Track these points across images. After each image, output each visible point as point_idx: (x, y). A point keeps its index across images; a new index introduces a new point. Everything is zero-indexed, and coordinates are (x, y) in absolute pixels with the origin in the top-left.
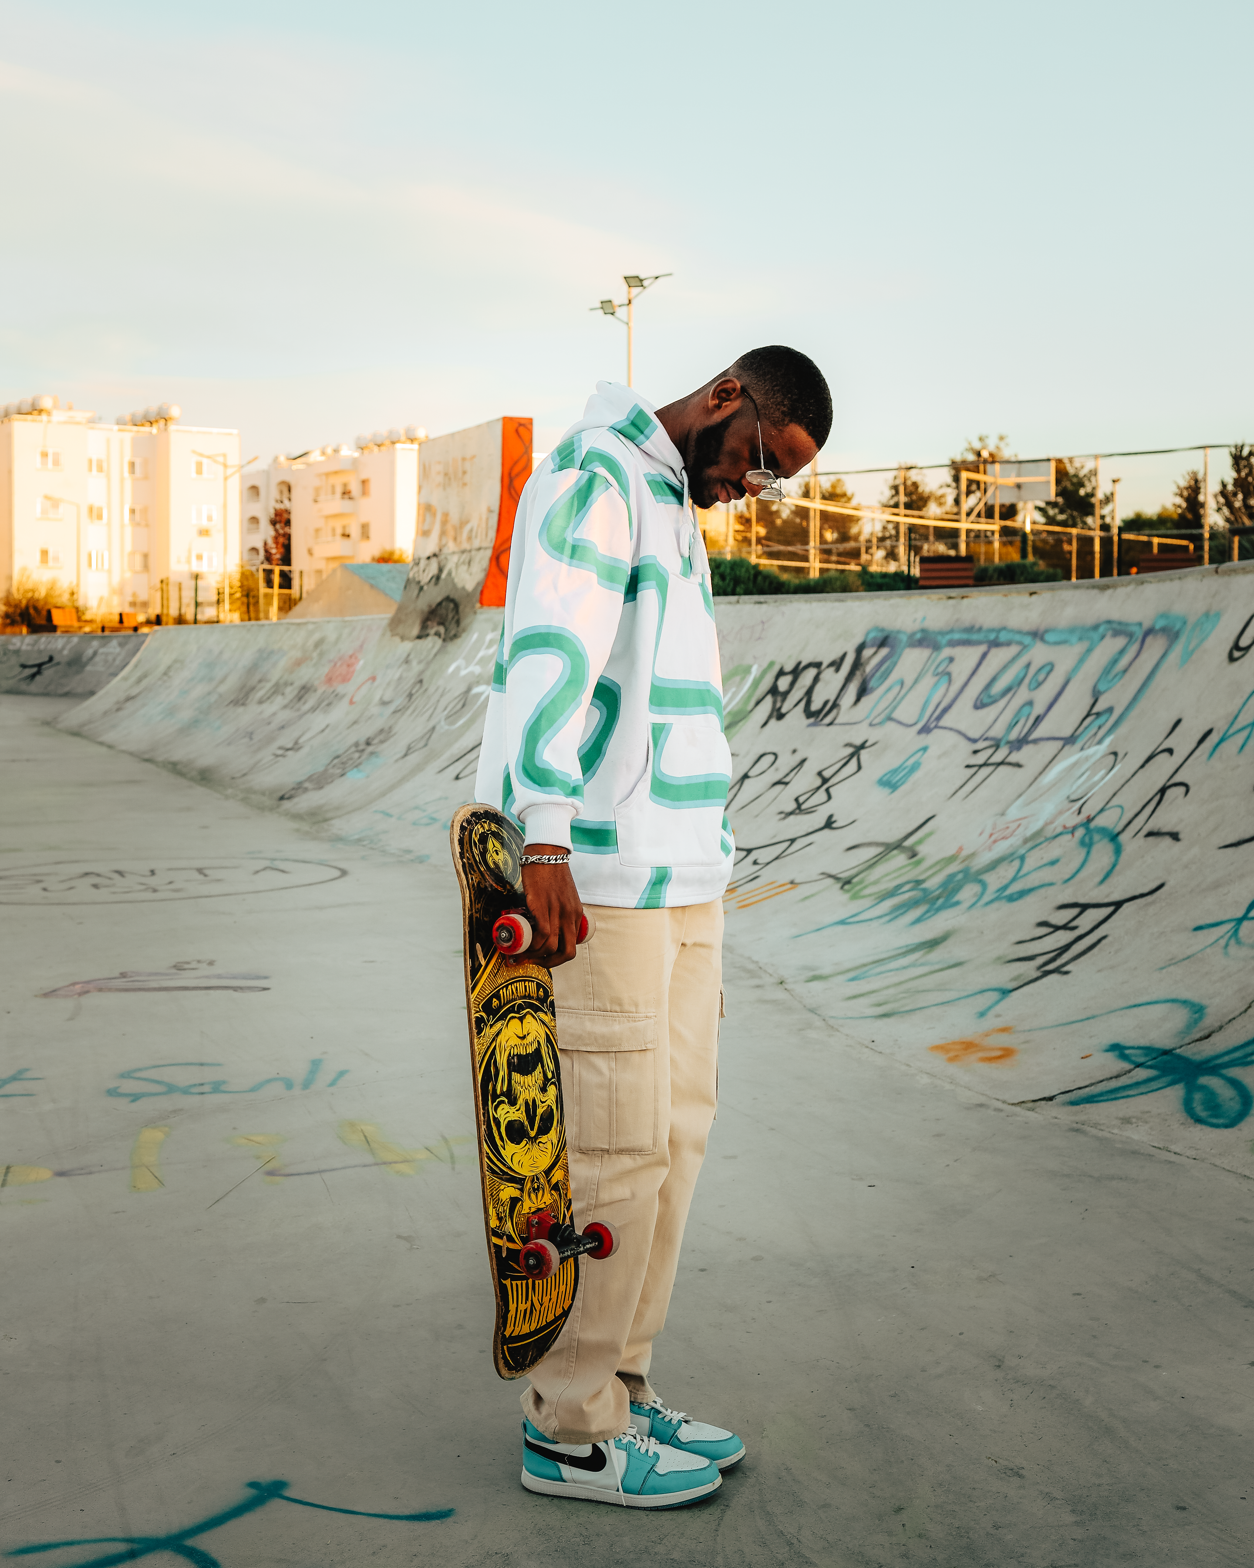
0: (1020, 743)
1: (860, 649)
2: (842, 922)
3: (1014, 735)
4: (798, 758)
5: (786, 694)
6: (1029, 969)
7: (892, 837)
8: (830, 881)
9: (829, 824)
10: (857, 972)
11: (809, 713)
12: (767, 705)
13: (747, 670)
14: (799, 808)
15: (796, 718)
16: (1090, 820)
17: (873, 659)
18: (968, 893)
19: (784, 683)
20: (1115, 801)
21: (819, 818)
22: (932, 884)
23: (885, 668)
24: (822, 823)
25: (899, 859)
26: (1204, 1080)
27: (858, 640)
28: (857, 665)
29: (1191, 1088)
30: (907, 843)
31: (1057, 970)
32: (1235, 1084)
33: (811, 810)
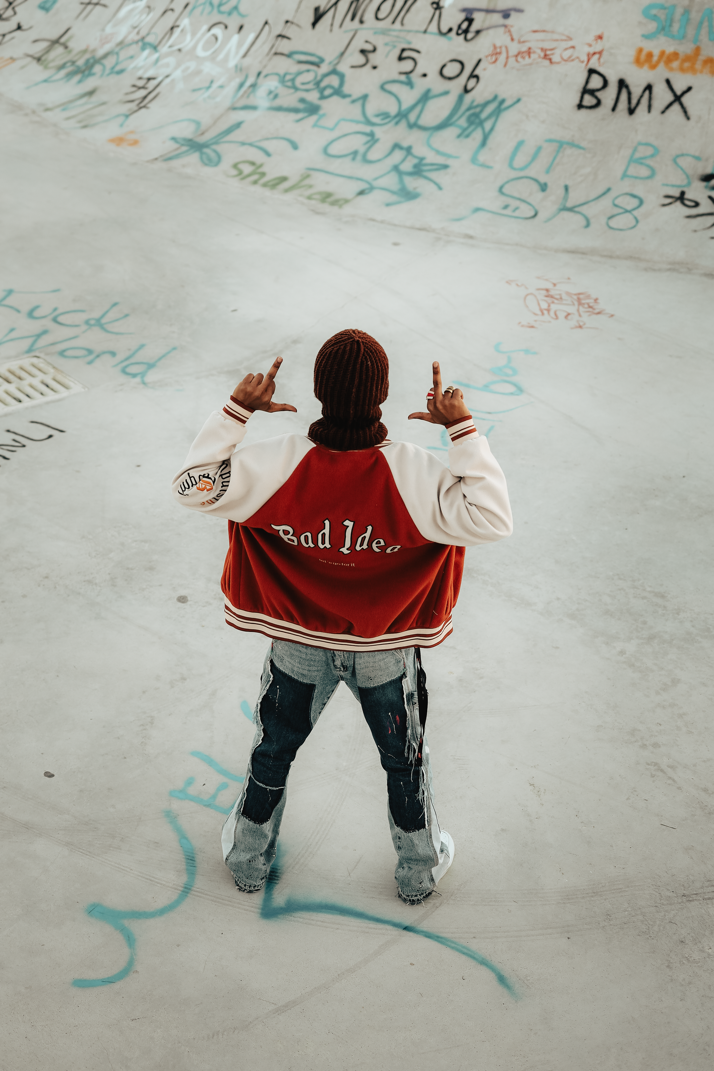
2: (45, 81)
6: (133, 106)
7: (54, 36)
8: (29, 59)
9: (19, 27)
10: (64, 106)
16: (143, 38)
18: (97, 69)
20: (153, 31)
21: (12, 24)
22: (81, 62)
24: (15, 26)
25: (59, 50)
26: (206, 150)
29: (202, 153)
30: (63, 40)
31: (144, 107)
32: (215, 151)
33: (7, 19)
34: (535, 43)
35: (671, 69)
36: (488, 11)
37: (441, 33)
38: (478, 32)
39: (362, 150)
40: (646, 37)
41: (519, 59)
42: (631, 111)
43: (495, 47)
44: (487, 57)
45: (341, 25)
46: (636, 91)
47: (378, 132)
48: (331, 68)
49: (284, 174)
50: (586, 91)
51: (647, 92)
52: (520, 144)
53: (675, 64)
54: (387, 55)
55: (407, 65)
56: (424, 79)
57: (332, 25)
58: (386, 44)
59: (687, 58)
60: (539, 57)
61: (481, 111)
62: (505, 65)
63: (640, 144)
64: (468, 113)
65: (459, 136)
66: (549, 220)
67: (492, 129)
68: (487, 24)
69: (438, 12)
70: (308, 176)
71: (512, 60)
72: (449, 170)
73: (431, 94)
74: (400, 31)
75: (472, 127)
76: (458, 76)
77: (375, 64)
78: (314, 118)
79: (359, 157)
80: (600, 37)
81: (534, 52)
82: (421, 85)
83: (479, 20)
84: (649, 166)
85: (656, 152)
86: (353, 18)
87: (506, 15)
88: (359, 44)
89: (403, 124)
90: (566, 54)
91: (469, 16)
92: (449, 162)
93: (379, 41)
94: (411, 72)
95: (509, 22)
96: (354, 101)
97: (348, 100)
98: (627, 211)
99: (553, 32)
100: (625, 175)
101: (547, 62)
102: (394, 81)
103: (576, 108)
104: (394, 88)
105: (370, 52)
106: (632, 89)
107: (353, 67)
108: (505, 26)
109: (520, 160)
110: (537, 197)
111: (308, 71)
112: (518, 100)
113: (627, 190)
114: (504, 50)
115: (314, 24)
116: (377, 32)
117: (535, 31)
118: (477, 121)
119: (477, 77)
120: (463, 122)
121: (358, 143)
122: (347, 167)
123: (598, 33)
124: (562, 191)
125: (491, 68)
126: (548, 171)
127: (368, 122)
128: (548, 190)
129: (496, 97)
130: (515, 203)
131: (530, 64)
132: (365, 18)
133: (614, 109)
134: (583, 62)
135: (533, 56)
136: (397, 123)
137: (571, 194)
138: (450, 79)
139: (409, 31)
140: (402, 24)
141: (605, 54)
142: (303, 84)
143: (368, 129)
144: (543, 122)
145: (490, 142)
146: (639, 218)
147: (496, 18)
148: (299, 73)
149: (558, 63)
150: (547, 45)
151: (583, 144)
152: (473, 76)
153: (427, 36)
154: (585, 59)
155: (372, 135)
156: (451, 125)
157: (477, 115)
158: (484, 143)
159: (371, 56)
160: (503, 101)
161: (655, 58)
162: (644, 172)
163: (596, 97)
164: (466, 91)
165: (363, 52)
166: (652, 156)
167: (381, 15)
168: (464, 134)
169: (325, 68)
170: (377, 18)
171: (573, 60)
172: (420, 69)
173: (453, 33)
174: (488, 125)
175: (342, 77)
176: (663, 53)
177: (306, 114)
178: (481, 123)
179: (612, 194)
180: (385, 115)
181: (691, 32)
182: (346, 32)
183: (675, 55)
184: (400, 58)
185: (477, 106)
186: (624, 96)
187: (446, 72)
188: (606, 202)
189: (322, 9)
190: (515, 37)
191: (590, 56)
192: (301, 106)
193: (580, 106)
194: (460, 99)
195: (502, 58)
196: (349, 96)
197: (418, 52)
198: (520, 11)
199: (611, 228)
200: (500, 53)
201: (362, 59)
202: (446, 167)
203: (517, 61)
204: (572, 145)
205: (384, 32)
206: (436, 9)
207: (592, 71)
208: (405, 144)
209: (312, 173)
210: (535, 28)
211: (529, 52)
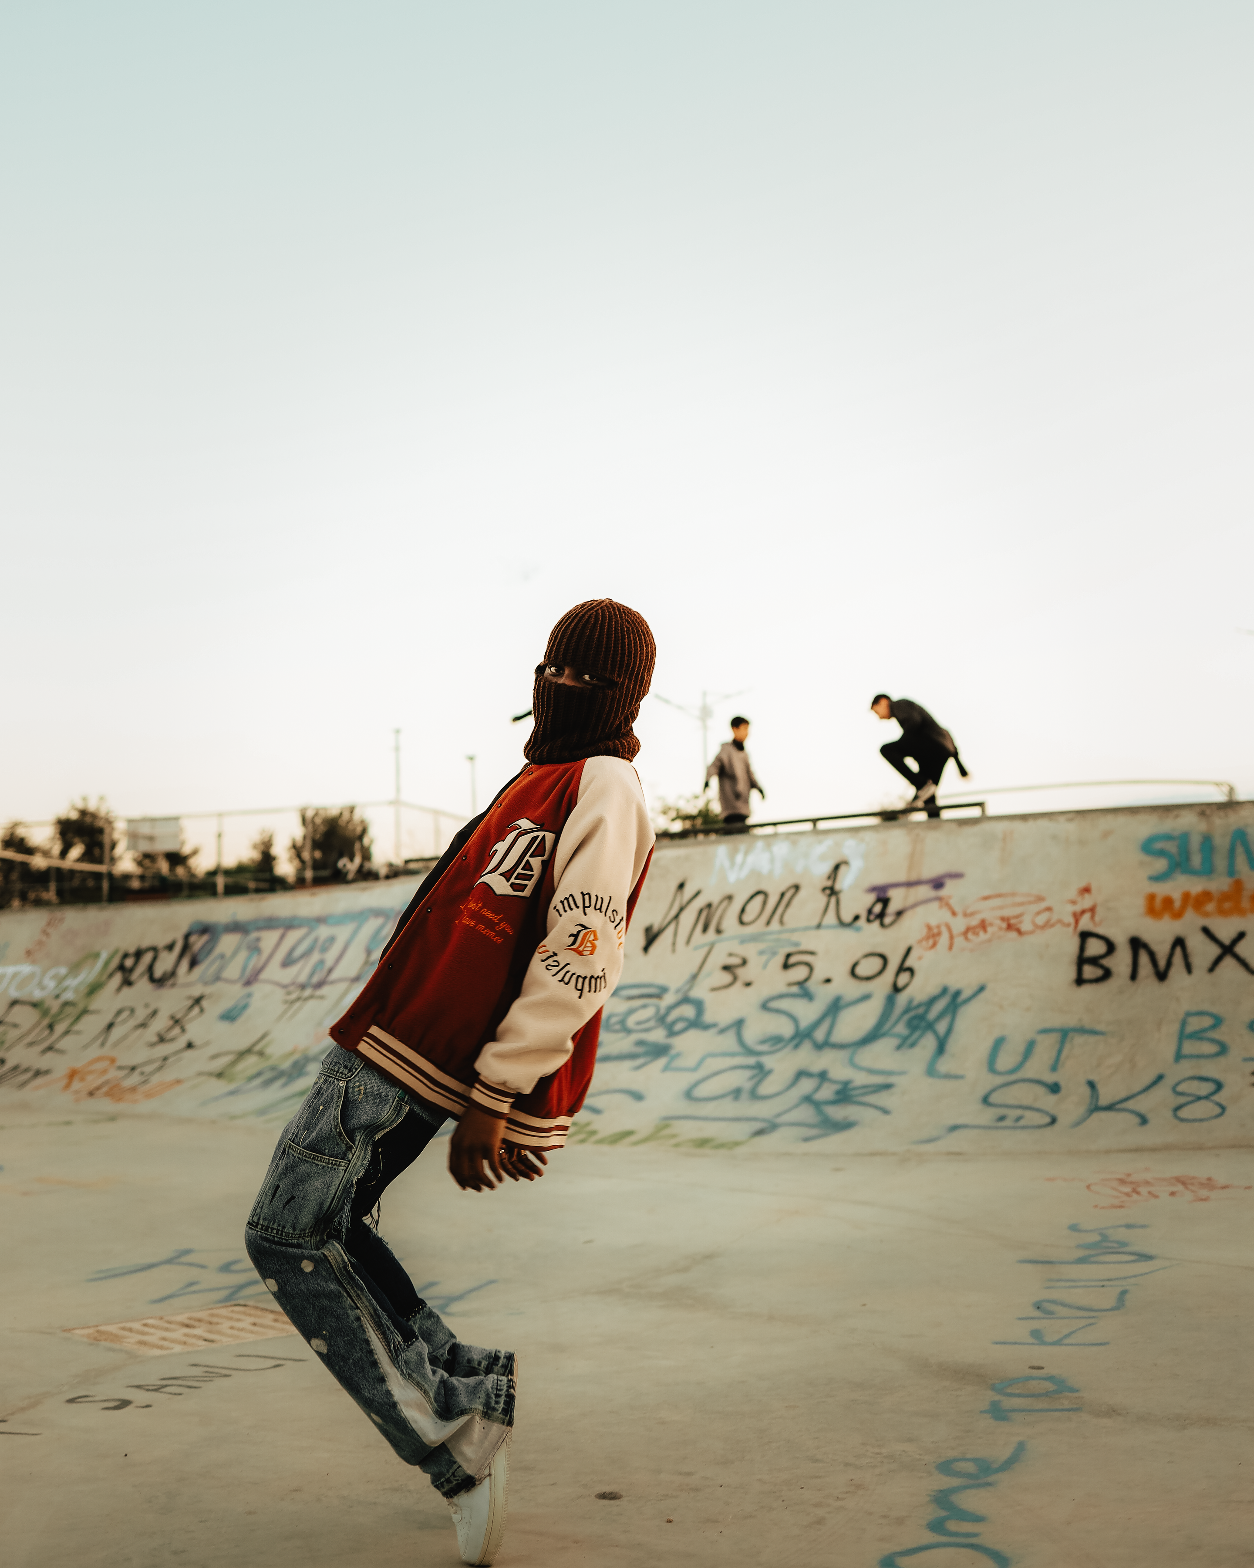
0: (320, 985)
1: (187, 937)
2: (231, 1093)
3: (315, 979)
4: (149, 1011)
5: (131, 970)
7: (242, 1047)
8: (205, 1077)
9: (190, 1046)
11: (152, 979)
12: (118, 978)
13: (97, 956)
14: (162, 1039)
15: (142, 985)
17: (198, 942)
19: (129, 963)
21: (182, 1042)
22: (285, 1067)
23: (209, 948)
24: (185, 1046)
25: (251, 1059)
27: (184, 929)
28: (186, 947)
30: (256, 1049)
33: (172, 1040)
34: (989, 912)
35: (1206, 915)
36: (909, 884)
37: (842, 924)
38: (899, 914)
39: (748, 1085)
40: (1157, 878)
41: (970, 935)
42: (1162, 976)
43: (929, 928)
44: (920, 942)
45: (688, 942)
46: (1162, 951)
47: (768, 1061)
48: (679, 996)
49: (628, 1127)
50: (1082, 960)
51: (1178, 951)
52: (999, 1043)
53: (1210, 907)
54: (765, 966)
55: (799, 973)
56: (828, 986)
57: (674, 944)
58: (761, 953)
59: (1225, 897)
60: (1000, 929)
61: (927, 1011)
62: (951, 947)
63: (1189, 1014)
64: (906, 1017)
65: (899, 1047)
66: (1078, 1123)
67: (949, 1031)
68: (911, 901)
69: (833, 900)
70: (667, 1126)
71: (959, 941)
72: (893, 1090)
73: (842, 1003)
74: (780, 932)
75: (917, 1034)
76: (880, 972)
77: (748, 980)
78: (662, 1062)
79: (745, 1095)
80: (1087, 890)
81: (991, 925)
82: (824, 995)
83: (897, 899)
84: (1213, 1041)
85: (1218, 1021)
86: (705, 929)
87: (938, 884)
88: (719, 957)
89: (807, 1046)
90: (1041, 920)
91: (882, 895)
92: (891, 1080)
93: (750, 951)
94: (806, 980)
95: (943, 893)
96: (722, 1031)
97: (713, 1031)
98: (1199, 1098)
99: (1013, 894)
100: (1179, 1056)
101: (1013, 935)
102: (781, 996)
103: (1074, 986)
104: (784, 1004)
105: (737, 966)
106: (1155, 947)
107: (714, 989)
108: (939, 899)
109: (1005, 1061)
110: (1048, 1101)
111: (644, 1006)
112: (982, 989)
113: (1191, 1073)
114: (944, 930)
115: (646, 949)
116: (743, 941)
117: (986, 898)
118: (923, 1024)
119: (911, 970)
120: (901, 1029)
121: (740, 1079)
122: (729, 1108)
123: (1083, 884)
124: (1087, 1091)
125: (929, 955)
126: (1054, 1068)
127: (750, 1052)
128: (1063, 1091)
129: (945, 991)
130: (1014, 1113)
131: (989, 941)
132: (725, 925)
133: (1134, 976)
134: (1068, 925)
135: (990, 929)
136: (796, 1046)
137: (1102, 1090)
138: (868, 979)
139: (793, 930)
140: (781, 922)
141: (1099, 911)
142: (639, 1023)
143: (752, 1061)
144: (1028, 1009)
145: (952, 1046)
146: (1224, 1103)
147: (924, 891)
148: (631, 1012)
149: (1031, 933)
150: (1007, 913)
151: (1100, 1027)
152: (902, 969)
153: (822, 932)
154: (1071, 920)
155: (759, 1067)
156: (883, 1035)
157: (922, 1017)
158: (941, 1048)
159: (740, 972)
160: (958, 993)
161: (1177, 904)
162: (1209, 1048)
163: (1102, 967)
164: (896, 989)
165: (726, 968)
166: (1214, 1027)
167: (747, 918)
168: (905, 1043)
169: (669, 999)
170: (742, 922)
171: (1053, 925)
172: (820, 974)
173: (862, 922)
174: (942, 1027)
175: (699, 1005)
176: (1186, 896)
177: (648, 1059)
178: (930, 1026)
179: (1169, 1082)
180: (776, 1041)
181: (1221, 863)
182: (697, 948)
183: (1206, 896)
184: (786, 966)
185: (919, 1006)
186: (1144, 959)
187: (860, 971)
188: (1162, 1093)
189: (656, 928)
190: (957, 909)
191: (1077, 917)
192: (640, 1050)
193: (1080, 981)
194: (890, 1001)
195: (944, 939)
196: (714, 1025)
197: (812, 953)
198: (957, 876)
199: (1183, 1120)
200: (939, 934)
201: (727, 978)
202: (888, 1087)
203: (967, 939)
204: (1082, 1031)
205: (755, 938)
206: (830, 896)
207: (1085, 936)
208: (816, 1068)
209: (673, 1122)
210: (986, 893)
211: (983, 925)
